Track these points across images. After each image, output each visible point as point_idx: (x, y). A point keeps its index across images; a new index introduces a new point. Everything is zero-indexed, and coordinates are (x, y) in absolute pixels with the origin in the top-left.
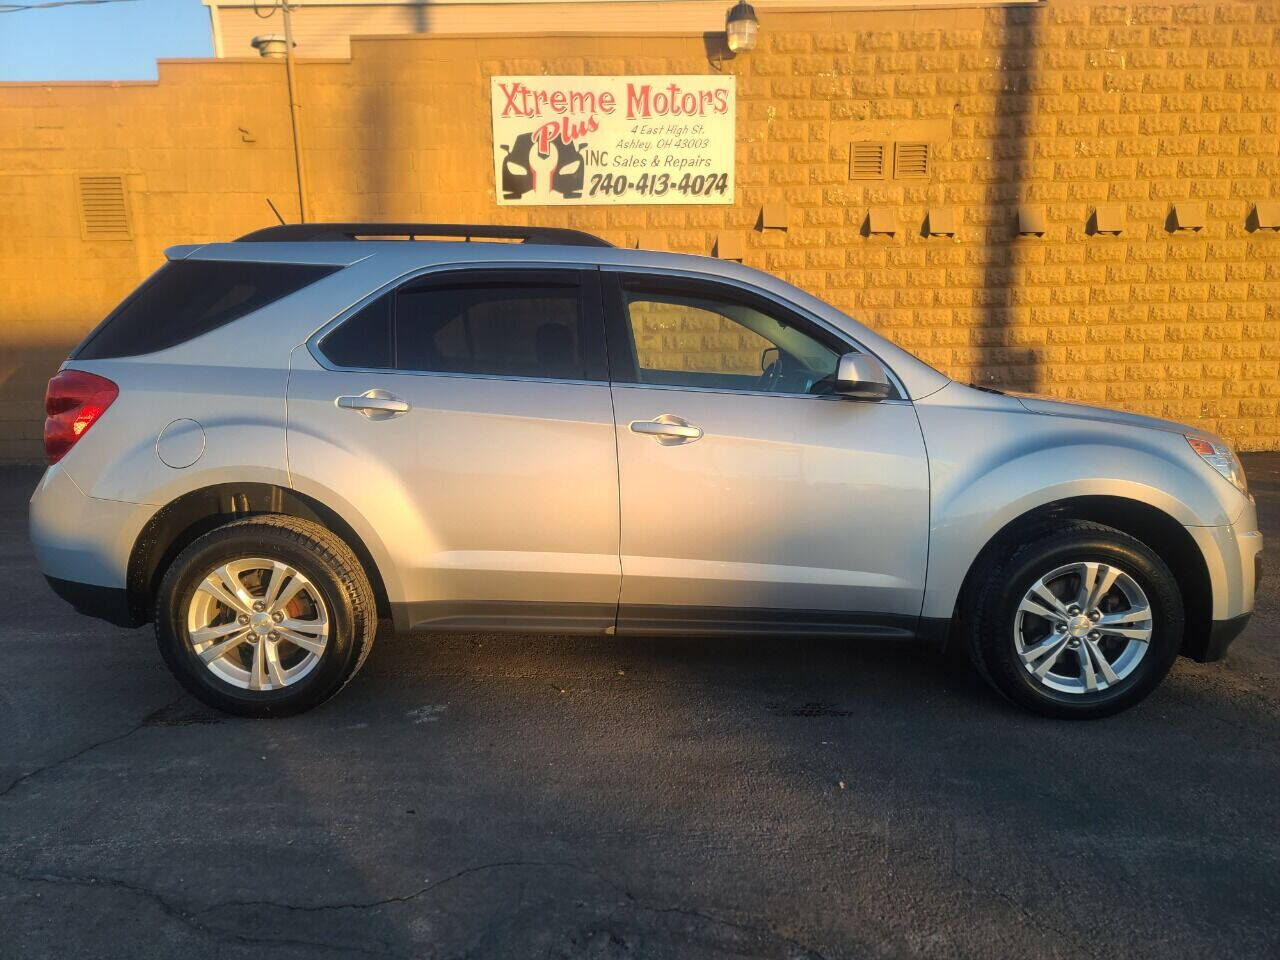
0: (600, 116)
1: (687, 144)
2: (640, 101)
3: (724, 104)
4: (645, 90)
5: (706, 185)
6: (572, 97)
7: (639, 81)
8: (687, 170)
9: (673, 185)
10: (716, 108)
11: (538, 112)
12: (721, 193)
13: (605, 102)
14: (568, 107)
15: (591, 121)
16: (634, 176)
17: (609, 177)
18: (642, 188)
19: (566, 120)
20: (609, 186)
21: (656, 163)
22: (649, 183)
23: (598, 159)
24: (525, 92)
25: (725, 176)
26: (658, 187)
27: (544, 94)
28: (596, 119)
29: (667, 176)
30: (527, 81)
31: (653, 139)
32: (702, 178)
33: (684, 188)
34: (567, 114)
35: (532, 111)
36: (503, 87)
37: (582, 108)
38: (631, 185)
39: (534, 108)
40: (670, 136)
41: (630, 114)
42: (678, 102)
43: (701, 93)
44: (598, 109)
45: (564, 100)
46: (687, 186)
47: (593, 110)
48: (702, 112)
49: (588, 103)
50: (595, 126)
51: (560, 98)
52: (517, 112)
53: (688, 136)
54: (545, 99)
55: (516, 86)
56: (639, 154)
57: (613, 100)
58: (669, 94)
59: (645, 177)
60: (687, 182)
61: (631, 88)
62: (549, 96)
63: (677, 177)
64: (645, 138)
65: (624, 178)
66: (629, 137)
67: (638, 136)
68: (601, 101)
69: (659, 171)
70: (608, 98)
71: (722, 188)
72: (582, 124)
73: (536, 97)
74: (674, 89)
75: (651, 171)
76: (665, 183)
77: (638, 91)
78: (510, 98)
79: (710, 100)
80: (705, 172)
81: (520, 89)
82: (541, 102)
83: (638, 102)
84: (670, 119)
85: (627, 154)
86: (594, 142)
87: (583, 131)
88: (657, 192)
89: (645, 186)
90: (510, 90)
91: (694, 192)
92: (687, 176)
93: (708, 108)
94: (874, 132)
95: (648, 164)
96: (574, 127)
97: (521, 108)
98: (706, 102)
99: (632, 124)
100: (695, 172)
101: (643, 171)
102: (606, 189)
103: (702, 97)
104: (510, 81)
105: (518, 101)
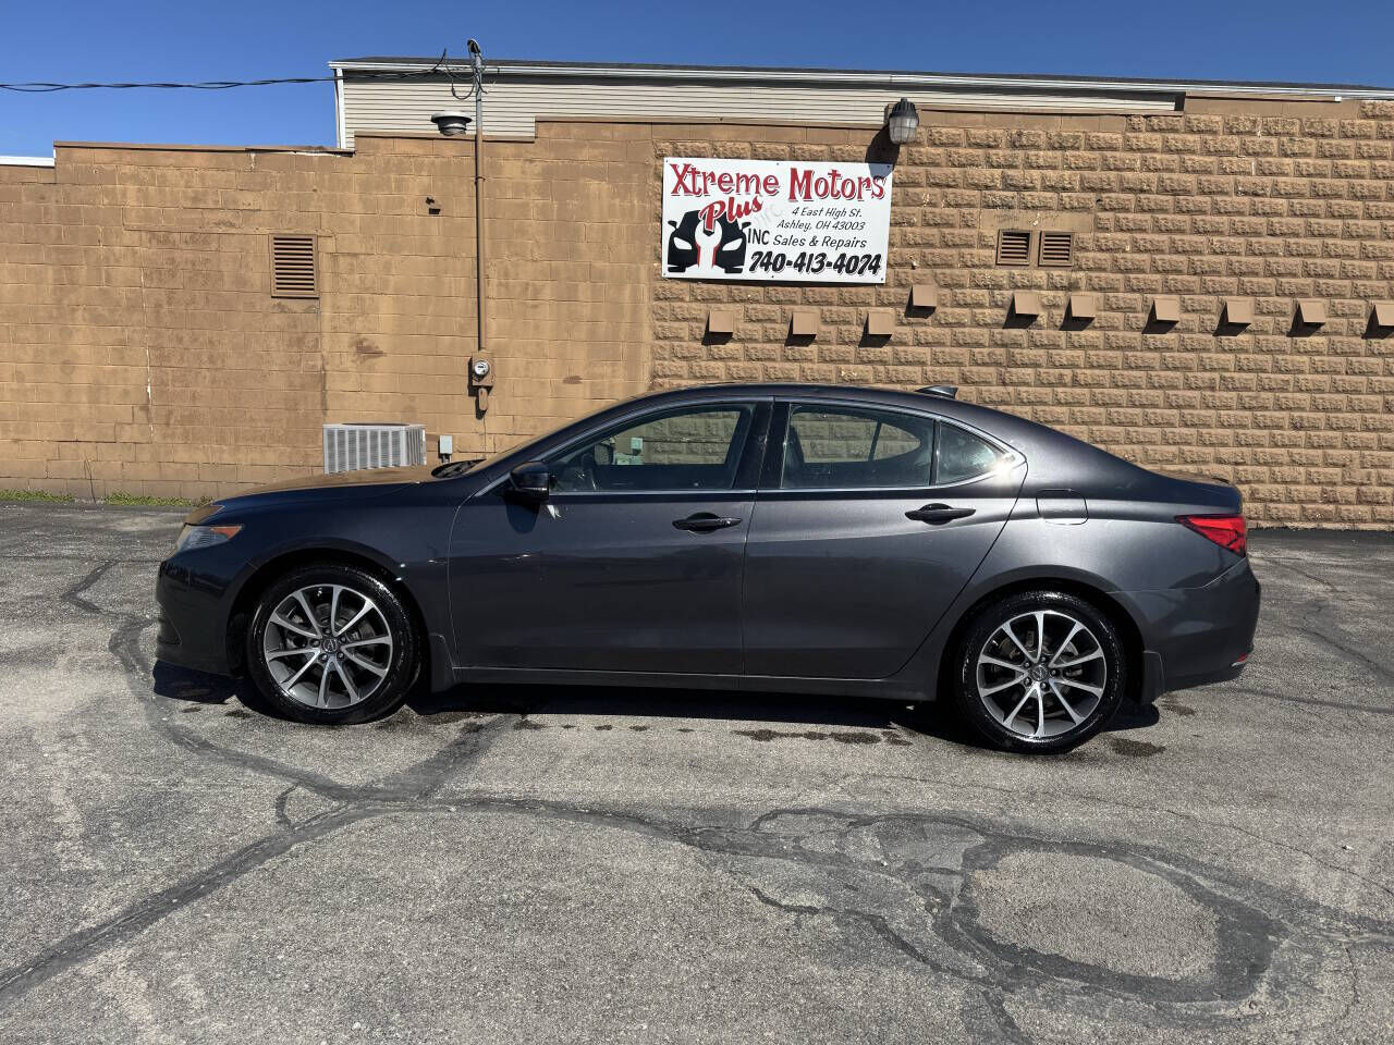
0: (764, 198)
1: (844, 226)
2: (802, 185)
3: (881, 190)
4: (808, 174)
5: (860, 265)
6: (739, 178)
7: (802, 167)
8: (842, 250)
9: (829, 264)
10: (873, 193)
11: (706, 192)
12: (874, 272)
13: (770, 185)
14: (735, 188)
15: (755, 201)
16: (793, 254)
17: (770, 254)
18: (799, 266)
19: (732, 200)
20: (769, 263)
21: (814, 242)
22: (806, 261)
23: (760, 237)
24: (695, 172)
25: (878, 257)
26: (815, 265)
27: (712, 175)
28: (760, 200)
29: (824, 255)
30: (697, 163)
31: (813, 220)
32: (856, 258)
33: (838, 267)
34: (733, 194)
35: (700, 190)
36: (674, 167)
37: (747, 190)
38: (789, 263)
39: (702, 187)
40: (829, 218)
41: (792, 197)
42: (838, 186)
43: (860, 179)
44: (762, 190)
45: (731, 181)
46: (842, 265)
47: (757, 192)
48: (860, 197)
49: (753, 185)
50: (758, 206)
51: (728, 179)
52: (686, 190)
53: (846, 219)
54: (713, 180)
55: (687, 166)
56: (798, 234)
57: (777, 183)
58: (830, 180)
59: (803, 255)
60: (842, 262)
61: (794, 172)
62: (717, 177)
63: (833, 257)
64: (805, 219)
65: (783, 256)
66: (790, 218)
67: (798, 217)
68: (766, 183)
69: (816, 250)
70: (773, 181)
71: (875, 269)
72: (747, 204)
73: (705, 178)
74: (834, 174)
75: (809, 250)
76: (822, 262)
77: (800, 176)
78: (681, 177)
79: (869, 186)
80: (860, 253)
81: (690, 170)
82: (709, 183)
83: (800, 186)
84: (830, 202)
85: (787, 233)
86: (756, 221)
87: (747, 212)
88: (814, 271)
89: (802, 264)
90: (680, 171)
91: (848, 271)
92: (843, 256)
93: (866, 194)
94: (1023, 221)
95: (807, 243)
96: (739, 206)
97: (691, 188)
98: (864, 189)
99: (794, 205)
100: (850, 252)
101: (802, 249)
102: (766, 266)
103: (860, 183)
104: (681, 162)
105: (688, 181)
